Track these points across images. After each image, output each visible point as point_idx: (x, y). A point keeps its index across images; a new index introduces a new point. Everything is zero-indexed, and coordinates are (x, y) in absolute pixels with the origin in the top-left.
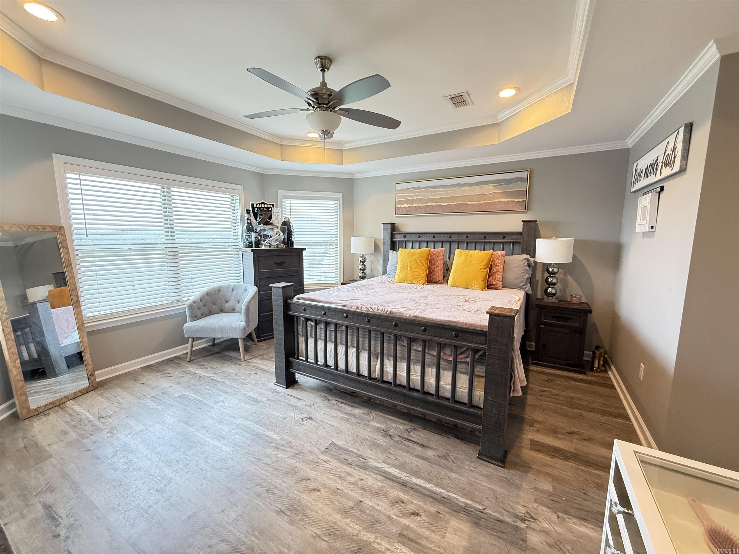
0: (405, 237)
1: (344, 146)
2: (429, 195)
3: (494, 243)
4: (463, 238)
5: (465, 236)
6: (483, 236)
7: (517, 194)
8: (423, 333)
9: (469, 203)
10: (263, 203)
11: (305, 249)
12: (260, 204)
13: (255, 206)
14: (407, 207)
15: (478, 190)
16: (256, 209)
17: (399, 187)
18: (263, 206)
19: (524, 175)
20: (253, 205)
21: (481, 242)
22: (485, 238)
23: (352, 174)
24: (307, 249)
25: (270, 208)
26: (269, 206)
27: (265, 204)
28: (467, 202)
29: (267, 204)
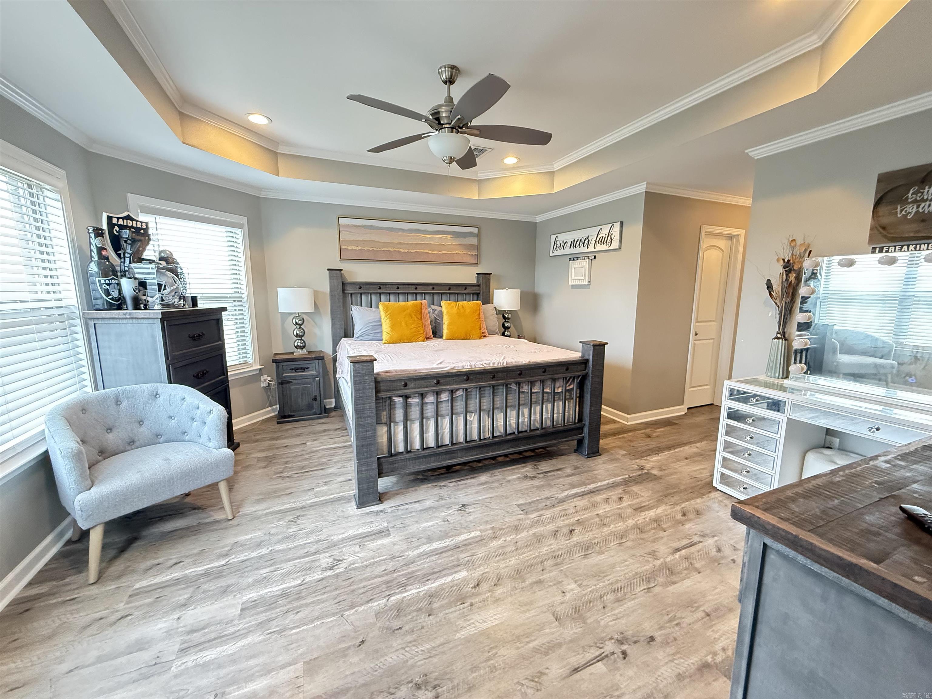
0: (360, 288)
1: (280, 147)
2: (384, 238)
3: (457, 294)
4: (429, 290)
5: (431, 287)
6: (448, 287)
7: (470, 247)
8: (544, 374)
9: (430, 252)
10: (128, 218)
11: (225, 309)
12: (123, 218)
13: (115, 221)
14: (355, 250)
15: (437, 240)
16: (116, 228)
17: (342, 221)
18: (130, 223)
19: (475, 230)
20: (110, 219)
21: (446, 293)
22: (450, 289)
23: (260, 189)
24: (228, 309)
25: (142, 229)
26: (139, 225)
27: (132, 220)
28: (428, 251)
29: (137, 221)
